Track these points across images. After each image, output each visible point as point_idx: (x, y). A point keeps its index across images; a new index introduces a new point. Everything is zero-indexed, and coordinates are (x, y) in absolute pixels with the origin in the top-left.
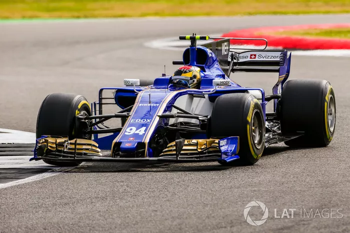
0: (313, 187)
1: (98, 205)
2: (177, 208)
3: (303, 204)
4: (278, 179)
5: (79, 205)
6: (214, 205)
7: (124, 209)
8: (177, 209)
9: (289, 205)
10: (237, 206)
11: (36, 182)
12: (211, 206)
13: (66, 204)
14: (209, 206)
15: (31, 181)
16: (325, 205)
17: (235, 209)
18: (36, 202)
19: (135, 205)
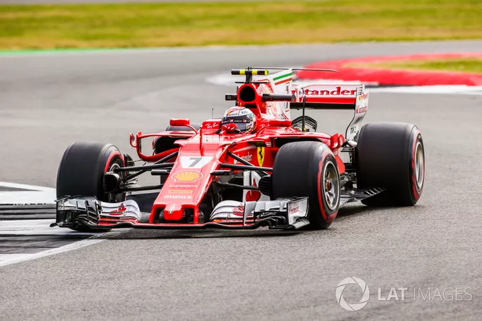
0: (417, 257)
1: (149, 280)
2: (248, 283)
3: (404, 277)
4: (373, 246)
5: (126, 279)
6: (294, 279)
7: (182, 285)
8: (248, 285)
9: (387, 279)
10: (321, 280)
11: (73, 252)
12: (290, 281)
13: (110, 279)
14: (288, 280)
15: (67, 250)
16: (432, 279)
17: (320, 284)
18: (73, 277)
19: (196, 280)
